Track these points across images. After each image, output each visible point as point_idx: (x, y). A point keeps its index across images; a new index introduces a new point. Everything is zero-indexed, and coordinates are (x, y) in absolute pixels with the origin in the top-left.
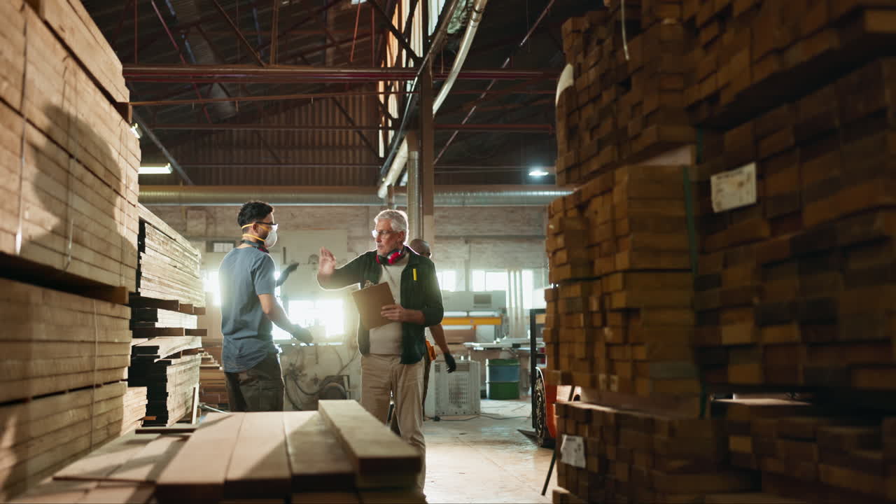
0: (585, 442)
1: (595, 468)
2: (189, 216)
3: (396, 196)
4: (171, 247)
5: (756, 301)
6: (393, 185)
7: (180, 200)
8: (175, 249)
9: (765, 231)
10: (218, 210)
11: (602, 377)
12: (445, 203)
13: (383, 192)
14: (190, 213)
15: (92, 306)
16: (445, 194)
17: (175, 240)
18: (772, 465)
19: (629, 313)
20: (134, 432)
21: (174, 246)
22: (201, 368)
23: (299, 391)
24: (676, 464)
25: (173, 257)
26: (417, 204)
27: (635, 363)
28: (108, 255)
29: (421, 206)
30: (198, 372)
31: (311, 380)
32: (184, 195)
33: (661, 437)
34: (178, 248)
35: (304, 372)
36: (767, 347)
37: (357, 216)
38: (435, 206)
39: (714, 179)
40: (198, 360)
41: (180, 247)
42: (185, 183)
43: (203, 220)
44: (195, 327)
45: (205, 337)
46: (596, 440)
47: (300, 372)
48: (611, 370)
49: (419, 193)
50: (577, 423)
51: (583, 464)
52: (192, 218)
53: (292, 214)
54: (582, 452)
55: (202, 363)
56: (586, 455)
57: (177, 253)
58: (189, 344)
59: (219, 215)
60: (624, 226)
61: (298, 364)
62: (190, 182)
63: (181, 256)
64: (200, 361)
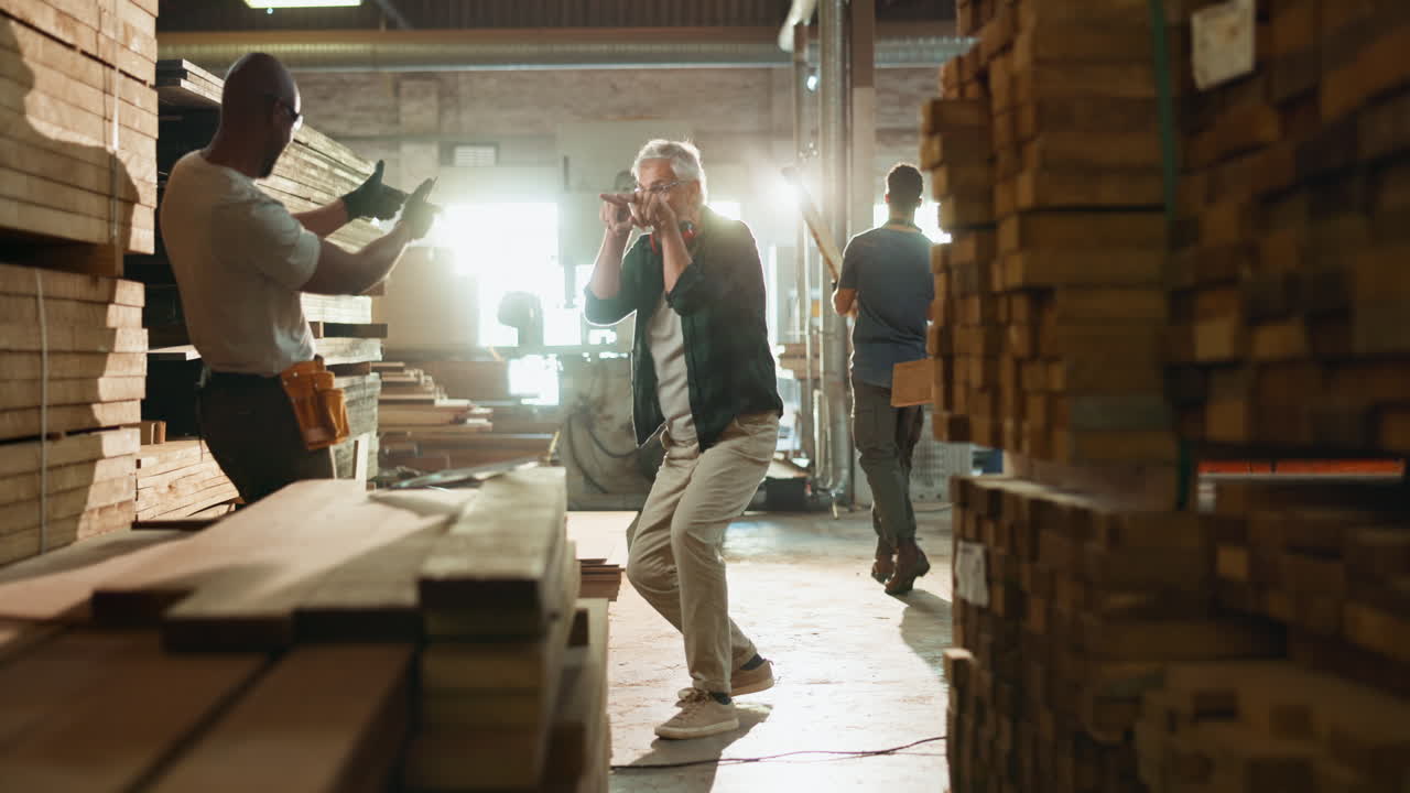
0: (987, 555)
1: (999, 608)
2: (404, 90)
3: (811, 46)
4: (296, 159)
5: (1246, 272)
6: (807, 23)
7: (374, 61)
8: (307, 163)
9: (1269, 130)
10: (462, 78)
11: (1009, 424)
12: (920, 60)
13: (787, 39)
14: (407, 85)
15: (32, 280)
16: (921, 42)
17: (306, 145)
18: (1279, 606)
19: (1038, 296)
20: (129, 527)
21: (306, 158)
22: (382, 402)
23: (597, 448)
24: (1122, 600)
25: (303, 179)
26: (839, 64)
27: (1051, 398)
28: (71, 181)
29: (848, 66)
30: (375, 410)
31: (622, 427)
32: (383, 48)
33: (1097, 547)
34: (316, 162)
35: (608, 411)
36: (1265, 367)
37: (746, 87)
38: (877, 66)
39: (1197, 21)
40: (372, 385)
41: (323, 160)
42: (391, 25)
43: (433, 100)
44: (368, 321)
45: (384, 340)
46: (1001, 551)
47: (600, 409)
48: (1021, 413)
49: (844, 42)
50: (979, 519)
51: (983, 599)
52: (411, 95)
53: (614, 87)
54: (982, 575)
55: (383, 391)
56: (989, 581)
57: (313, 172)
58: (342, 354)
59: (464, 89)
60: (1028, 117)
61: (595, 395)
62: (401, 21)
63: (324, 178)
64: (379, 389)
